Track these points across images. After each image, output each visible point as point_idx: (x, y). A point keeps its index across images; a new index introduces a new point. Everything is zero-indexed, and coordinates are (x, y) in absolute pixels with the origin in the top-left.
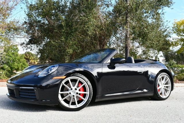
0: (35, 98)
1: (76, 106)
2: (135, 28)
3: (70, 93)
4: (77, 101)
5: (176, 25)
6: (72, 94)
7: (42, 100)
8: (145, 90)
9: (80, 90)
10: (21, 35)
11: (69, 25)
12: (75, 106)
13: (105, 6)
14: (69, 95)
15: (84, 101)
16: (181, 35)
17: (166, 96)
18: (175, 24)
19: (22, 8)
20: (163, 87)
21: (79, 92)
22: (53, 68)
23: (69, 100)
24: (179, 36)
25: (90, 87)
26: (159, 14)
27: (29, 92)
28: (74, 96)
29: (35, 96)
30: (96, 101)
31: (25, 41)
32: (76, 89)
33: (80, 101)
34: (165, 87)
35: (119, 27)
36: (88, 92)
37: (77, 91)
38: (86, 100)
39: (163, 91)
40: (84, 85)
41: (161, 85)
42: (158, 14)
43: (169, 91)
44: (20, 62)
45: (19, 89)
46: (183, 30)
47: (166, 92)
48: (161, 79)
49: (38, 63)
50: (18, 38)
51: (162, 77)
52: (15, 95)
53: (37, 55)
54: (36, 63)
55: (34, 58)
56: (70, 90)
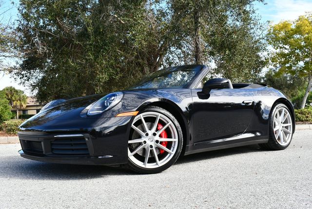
0: (87, 154)
1: (157, 164)
2: (215, 35)
3: (145, 142)
4: (158, 155)
5: (272, 31)
7: (97, 157)
9: (160, 136)
10: (12, 52)
11: (100, 33)
12: (155, 164)
14: (144, 145)
15: (169, 155)
16: (281, 48)
17: (286, 142)
18: (270, 30)
19: (13, 3)
20: (281, 128)
21: (161, 140)
22: (112, 98)
23: (141, 155)
24: (276, 49)
25: (179, 130)
26: (248, 12)
27: (73, 143)
28: (151, 146)
29: (87, 149)
30: (187, 153)
31: (17, 63)
32: (154, 134)
33: (162, 155)
34: (283, 127)
35: (187, 35)
36: (175, 138)
37: (157, 138)
38: (174, 153)
39: (281, 134)
40: (168, 128)
42: (245, 12)
43: (289, 133)
45: (51, 140)
46: (284, 39)
47: (286, 136)
48: (278, 115)
49: (27, 106)
50: (6, 57)
51: (279, 111)
52: (43, 152)
53: (32, 91)
54: (24, 106)
55: (20, 97)
56: (145, 136)
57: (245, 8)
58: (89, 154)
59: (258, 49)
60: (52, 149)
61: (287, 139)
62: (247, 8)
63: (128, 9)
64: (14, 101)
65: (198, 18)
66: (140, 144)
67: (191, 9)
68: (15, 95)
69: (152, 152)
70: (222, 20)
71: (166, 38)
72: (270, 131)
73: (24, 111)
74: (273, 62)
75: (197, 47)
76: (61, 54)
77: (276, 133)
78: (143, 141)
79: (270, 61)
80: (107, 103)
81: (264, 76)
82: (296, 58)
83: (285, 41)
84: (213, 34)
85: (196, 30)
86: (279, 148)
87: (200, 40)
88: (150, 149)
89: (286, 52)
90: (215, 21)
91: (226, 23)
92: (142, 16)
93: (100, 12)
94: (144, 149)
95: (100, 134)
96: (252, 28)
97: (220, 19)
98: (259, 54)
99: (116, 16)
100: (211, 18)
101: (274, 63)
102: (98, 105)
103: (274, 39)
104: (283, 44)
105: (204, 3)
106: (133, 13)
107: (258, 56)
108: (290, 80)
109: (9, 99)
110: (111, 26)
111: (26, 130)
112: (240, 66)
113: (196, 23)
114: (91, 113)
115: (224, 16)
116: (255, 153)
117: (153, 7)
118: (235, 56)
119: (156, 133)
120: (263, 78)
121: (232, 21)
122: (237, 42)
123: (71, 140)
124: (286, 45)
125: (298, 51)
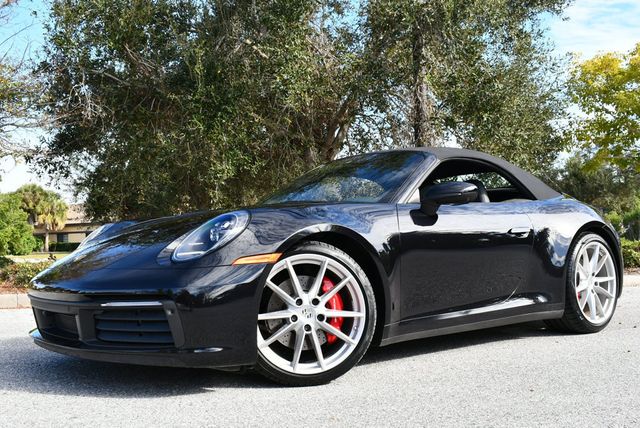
0: (169, 344)
1: (320, 366)
2: (456, 83)
3: (295, 318)
4: (322, 347)
5: (578, 75)
6: (303, 320)
7: (191, 350)
8: (541, 299)
9: (328, 305)
11: (216, 77)
12: (315, 364)
13: (326, 8)
14: (293, 323)
15: (345, 346)
16: (597, 110)
17: (601, 316)
18: (576, 71)
20: (592, 286)
21: (328, 313)
22: (226, 225)
23: (286, 344)
24: (588, 113)
25: (368, 293)
26: (527, 36)
27: (140, 319)
28: (308, 327)
29: (169, 333)
30: (385, 342)
32: (316, 302)
33: (332, 346)
34: (596, 284)
35: (397, 82)
36: (359, 311)
37: (321, 309)
38: (356, 342)
39: (592, 298)
40: (345, 288)
41: (587, 280)
42: (521, 35)
43: (610, 298)
44: (8, 223)
45: (96, 312)
46: (605, 92)
47: (603, 302)
48: (586, 258)
49: (67, 226)
50: (18, 127)
51: (588, 250)
52: (78, 336)
53: (76, 195)
54: (61, 225)
55: (52, 207)
56: (295, 304)
57: (521, 27)
58: (173, 344)
59: (548, 113)
60: (98, 332)
61: (603, 309)
62: (527, 26)
63: (273, 29)
64: (39, 214)
65: (420, 47)
66: (284, 321)
67: (406, 27)
68: (41, 201)
69: (308, 339)
70: (471, 52)
71: (354, 88)
72: (567, 293)
73: (61, 235)
74: (580, 140)
75: (418, 109)
76: (135, 120)
77: (580, 297)
78: (290, 316)
79: (574, 139)
80: (214, 235)
81: (562, 167)
82: (630, 133)
83: (606, 95)
84: (453, 82)
85: (416, 72)
86: (587, 328)
87: (425, 92)
88: (306, 332)
89: (609, 118)
90: (458, 53)
91: (479, 58)
92: (302, 43)
93: (216, 32)
94: (293, 333)
95: (199, 301)
96: (536, 69)
97: (466, 50)
98: (552, 123)
99: (248, 42)
100: (447, 48)
101: (583, 142)
102: (196, 239)
103: (583, 91)
104: (603, 102)
105: (432, 17)
106: (283, 37)
107: (548, 129)
108: (619, 176)
109: (29, 211)
110: (238, 62)
111: (45, 289)
112: (509, 148)
113: (415, 58)
114: (180, 255)
115: (475, 42)
116: (535, 338)
117: (328, 22)
118: (499, 126)
119: (319, 298)
120: (562, 172)
121: (493, 54)
122: (504, 98)
123: (137, 314)
124: (608, 103)
125: (634, 117)
